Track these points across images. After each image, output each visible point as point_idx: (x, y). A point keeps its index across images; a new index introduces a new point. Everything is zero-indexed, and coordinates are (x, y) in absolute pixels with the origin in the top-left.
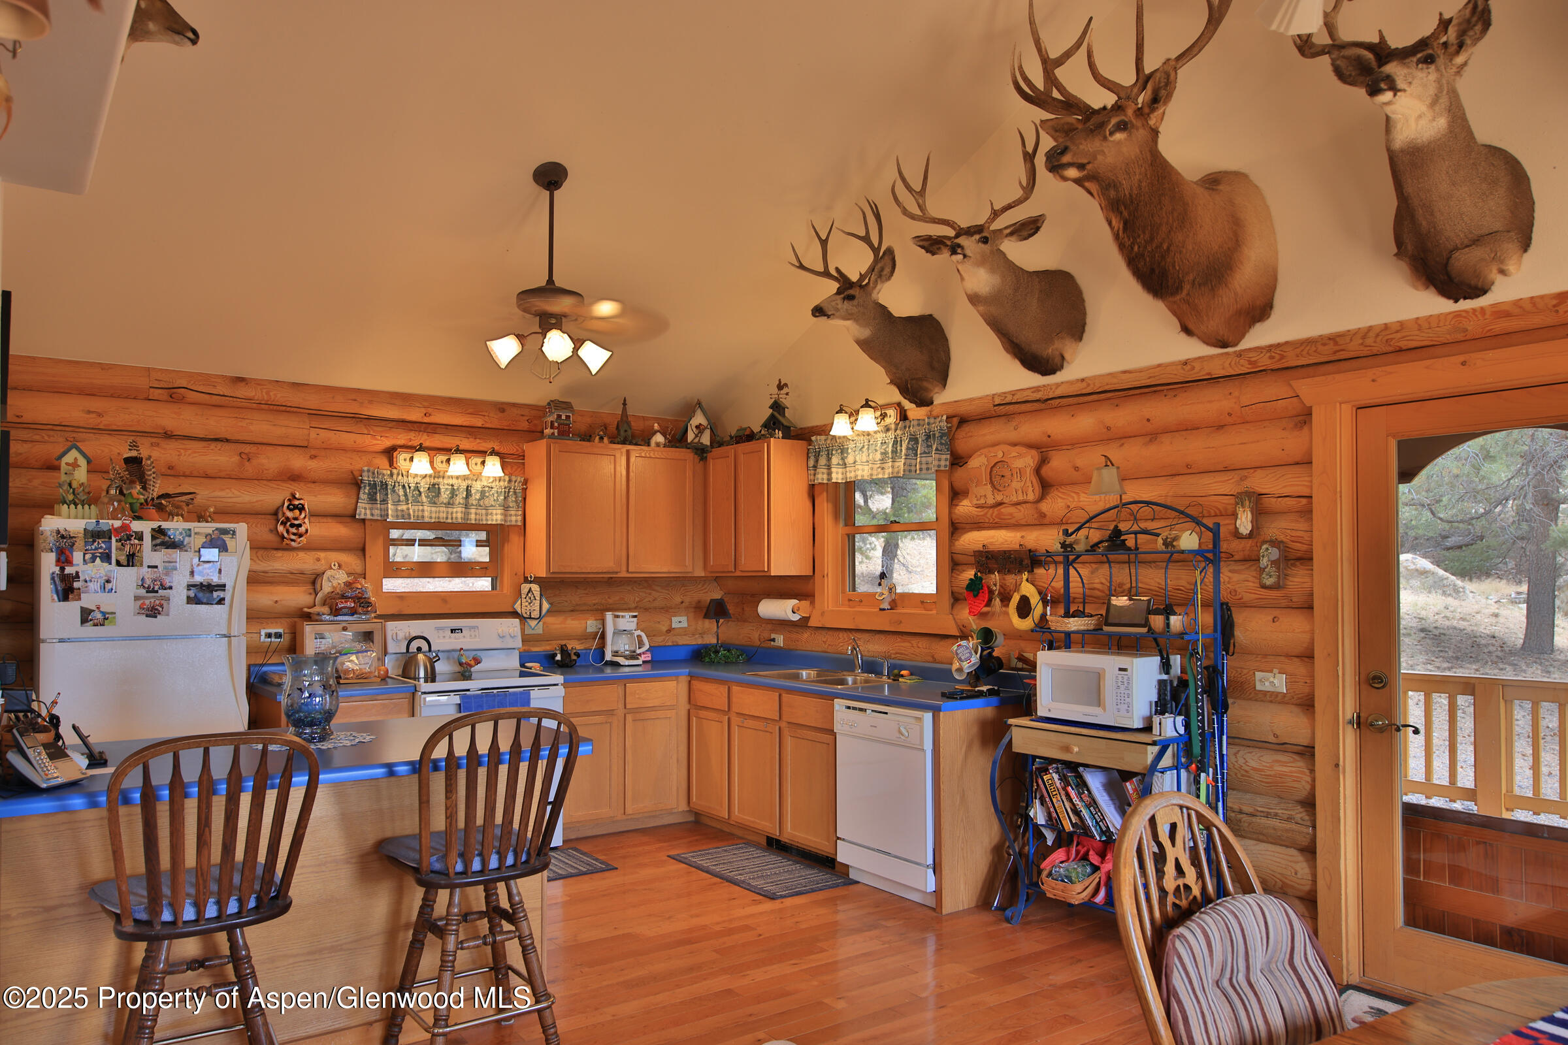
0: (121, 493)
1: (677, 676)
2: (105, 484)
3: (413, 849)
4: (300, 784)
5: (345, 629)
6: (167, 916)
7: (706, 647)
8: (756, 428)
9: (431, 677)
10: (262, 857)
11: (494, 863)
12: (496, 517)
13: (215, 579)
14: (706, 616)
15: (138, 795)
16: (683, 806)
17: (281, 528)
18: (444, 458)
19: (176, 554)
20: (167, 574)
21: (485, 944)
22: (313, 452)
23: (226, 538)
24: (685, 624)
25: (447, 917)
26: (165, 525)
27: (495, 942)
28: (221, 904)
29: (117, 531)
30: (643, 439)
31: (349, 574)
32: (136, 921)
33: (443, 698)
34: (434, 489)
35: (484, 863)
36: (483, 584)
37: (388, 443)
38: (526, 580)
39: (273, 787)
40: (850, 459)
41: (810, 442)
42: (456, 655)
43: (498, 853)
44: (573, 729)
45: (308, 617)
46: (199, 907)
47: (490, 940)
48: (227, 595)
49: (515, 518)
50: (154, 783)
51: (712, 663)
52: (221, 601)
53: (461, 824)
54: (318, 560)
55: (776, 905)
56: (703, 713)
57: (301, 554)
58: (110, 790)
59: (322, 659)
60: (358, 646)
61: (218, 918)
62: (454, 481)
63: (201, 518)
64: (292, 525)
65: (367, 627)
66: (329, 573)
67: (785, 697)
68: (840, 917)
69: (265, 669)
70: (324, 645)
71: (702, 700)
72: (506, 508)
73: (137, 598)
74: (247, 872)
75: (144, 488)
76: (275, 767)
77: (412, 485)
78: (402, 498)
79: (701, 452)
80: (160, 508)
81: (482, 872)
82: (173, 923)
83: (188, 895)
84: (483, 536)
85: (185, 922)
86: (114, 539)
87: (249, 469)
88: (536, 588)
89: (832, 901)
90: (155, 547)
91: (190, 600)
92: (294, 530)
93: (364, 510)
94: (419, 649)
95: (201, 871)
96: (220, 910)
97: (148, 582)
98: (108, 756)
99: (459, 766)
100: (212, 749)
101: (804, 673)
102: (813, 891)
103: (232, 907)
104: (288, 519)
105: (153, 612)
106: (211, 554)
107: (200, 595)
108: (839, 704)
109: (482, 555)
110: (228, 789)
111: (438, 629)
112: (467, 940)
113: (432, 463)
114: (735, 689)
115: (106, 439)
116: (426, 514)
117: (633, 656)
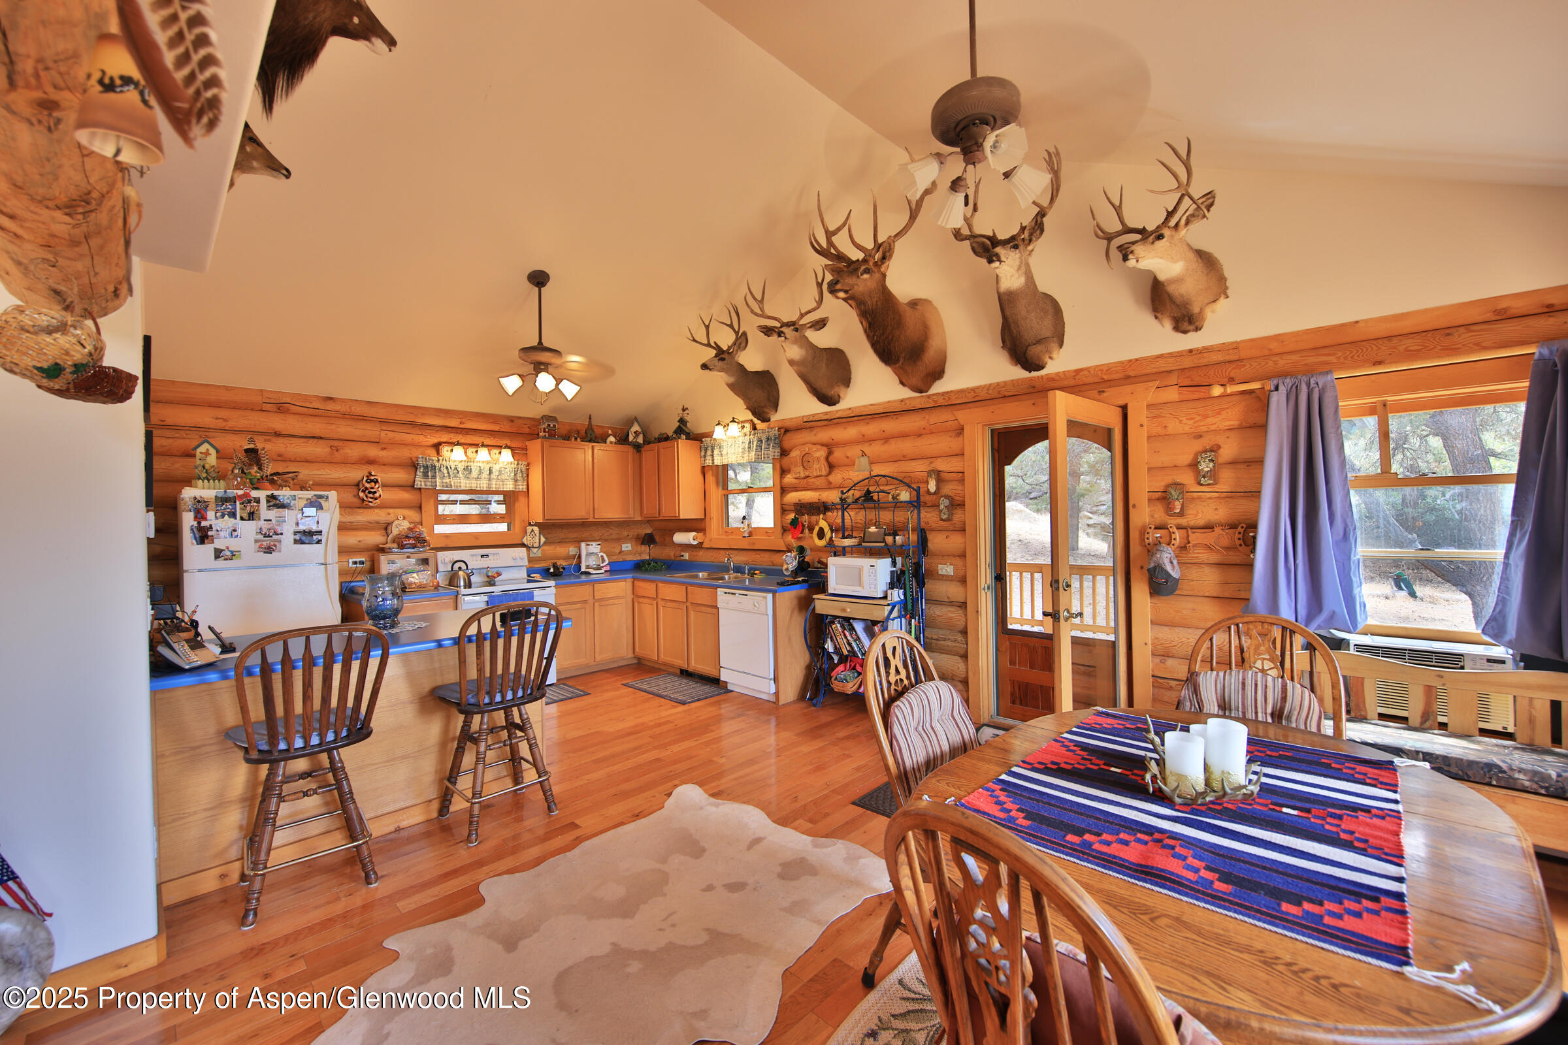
0: (243, 472)
1: (625, 579)
2: (230, 467)
3: (456, 692)
4: (376, 656)
5: (408, 557)
6: (282, 746)
7: (643, 561)
8: (670, 434)
9: (469, 585)
10: (350, 703)
11: (509, 696)
12: (509, 486)
13: (314, 528)
14: (643, 543)
15: (258, 670)
16: (631, 655)
17: (361, 494)
18: (474, 450)
19: (285, 512)
20: (278, 525)
21: (505, 745)
22: (384, 446)
23: (322, 501)
24: (630, 548)
25: (479, 732)
26: (276, 493)
27: (511, 743)
28: (322, 736)
29: (240, 497)
30: (603, 439)
31: (411, 523)
32: (260, 751)
33: (477, 598)
34: (468, 469)
35: (503, 697)
36: (503, 527)
37: (436, 440)
38: (530, 524)
39: (357, 659)
40: (724, 452)
41: (702, 442)
42: (485, 571)
43: (512, 690)
44: (559, 613)
45: (383, 550)
46: (306, 740)
47: (508, 742)
48: (324, 538)
49: (522, 487)
50: (270, 660)
51: (646, 571)
52: (319, 542)
53: (488, 674)
54: (389, 514)
55: (686, 707)
56: (641, 600)
57: (377, 511)
58: (236, 668)
59: (391, 577)
60: (418, 568)
61: (320, 745)
62: (481, 464)
63: (302, 488)
64: (370, 492)
65: (424, 556)
66: (396, 522)
67: (690, 588)
68: (723, 711)
69: (352, 584)
70: (393, 568)
71: (640, 592)
72: (516, 481)
73: (256, 541)
74: (339, 714)
75: (260, 469)
76: (358, 646)
77: (453, 467)
78: (446, 475)
79: (637, 447)
80: (272, 482)
81: (501, 702)
82: (287, 750)
83: (298, 732)
84: (501, 498)
85: (296, 749)
86: (238, 503)
87: (338, 456)
88: (536, 529)
89: (718, 703)
90: (269, 508)
91: (296, 542)
92: (371, 495)
93: (420, 482)
94: (460, 568)
95: (306, 716)
96: (321, 739)
97: (264, 531)
98: (236, 645)
99: (485, 639)
100: (312, 637)
101: (700, 574)
102: (707, 698)
103: (330, 736)
104: (366, 488)
105: (269, 550)
106: (311, 511)
107: (304, 538)
108: (720, 591)
109: (501, 509)
110: (324, 663)
111: (472, 555)
112: (493, 744)
113: (466, 453)
114: (660, 585)
115: (230, 437)
116: (463, 485)
117: (599, 568)
